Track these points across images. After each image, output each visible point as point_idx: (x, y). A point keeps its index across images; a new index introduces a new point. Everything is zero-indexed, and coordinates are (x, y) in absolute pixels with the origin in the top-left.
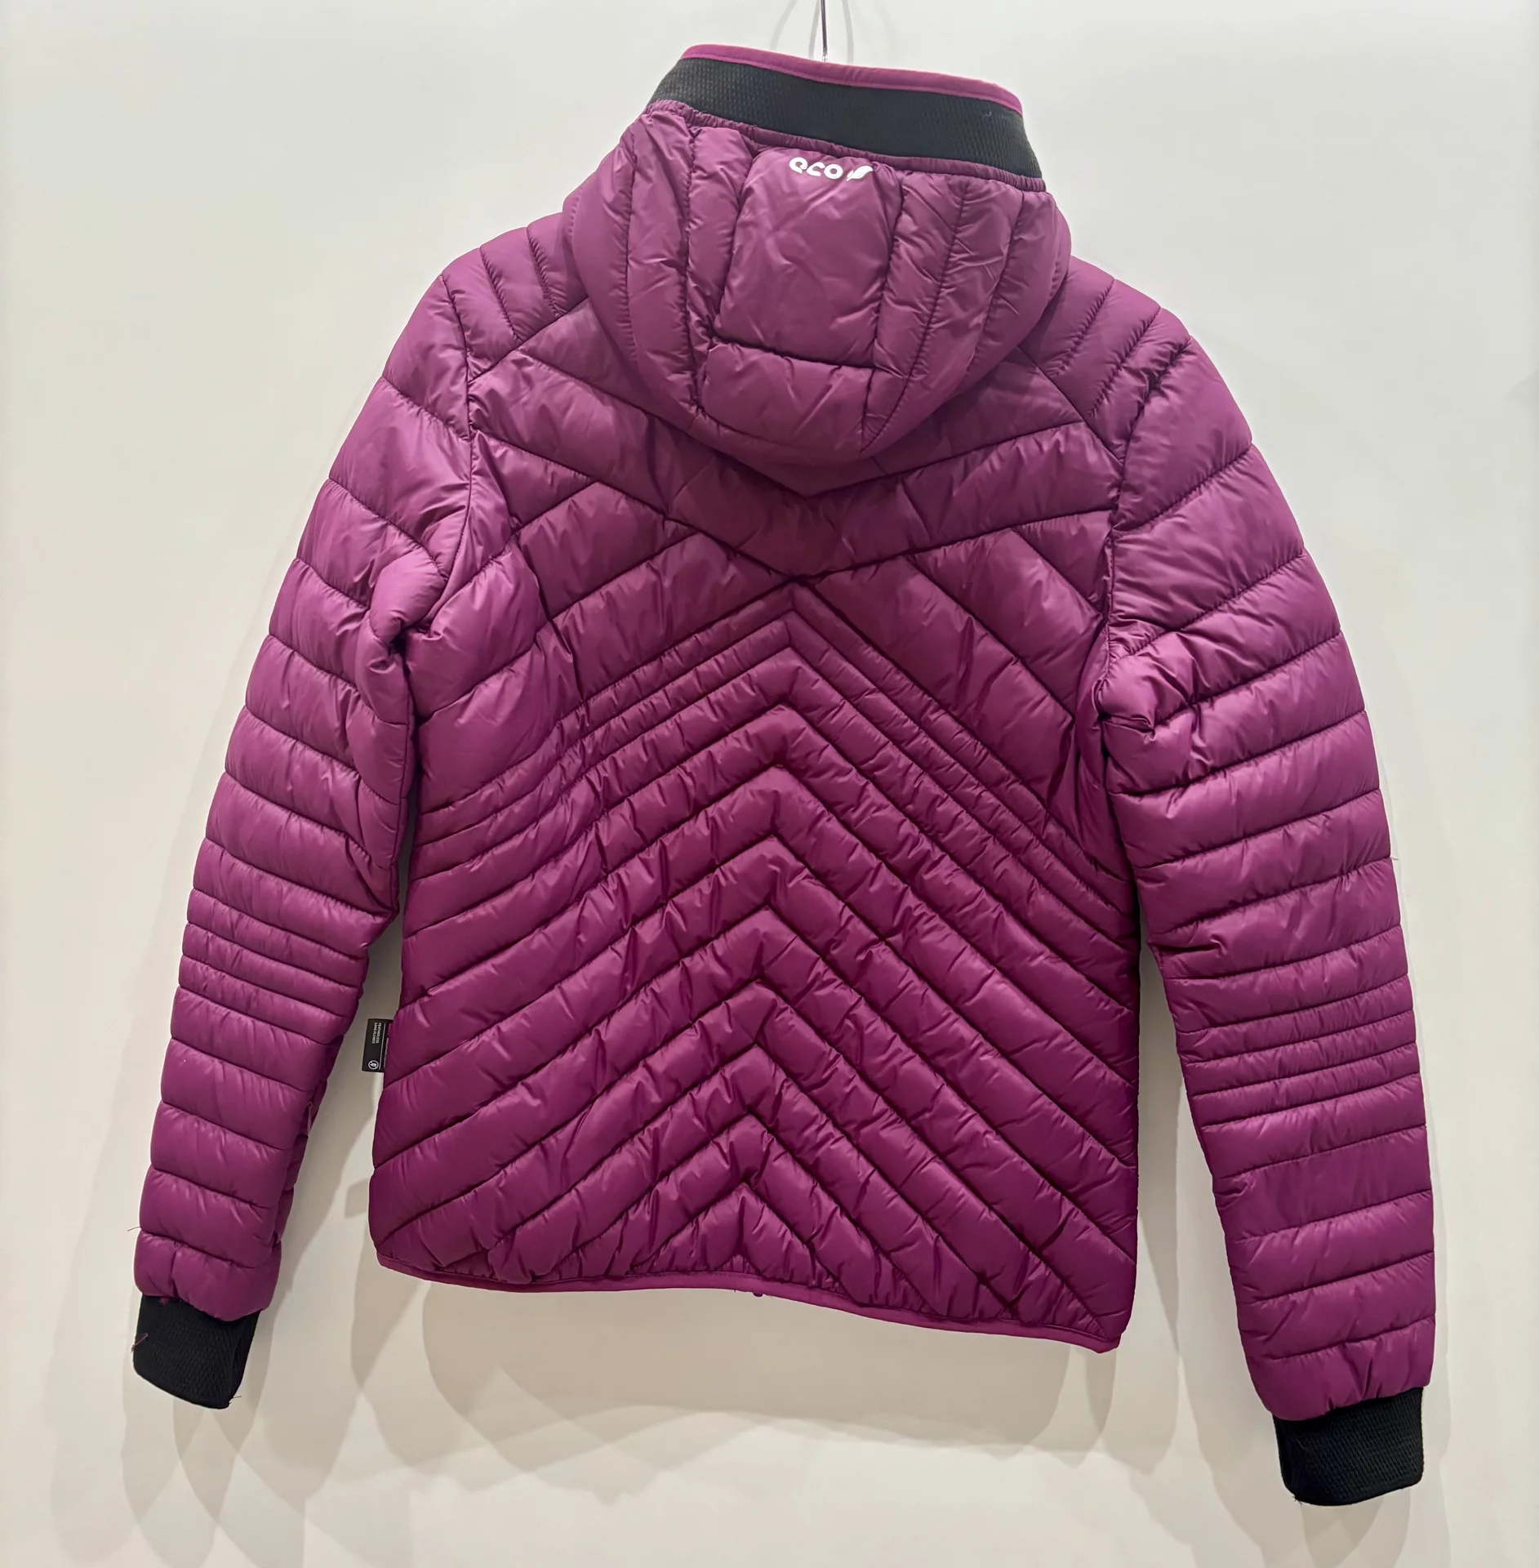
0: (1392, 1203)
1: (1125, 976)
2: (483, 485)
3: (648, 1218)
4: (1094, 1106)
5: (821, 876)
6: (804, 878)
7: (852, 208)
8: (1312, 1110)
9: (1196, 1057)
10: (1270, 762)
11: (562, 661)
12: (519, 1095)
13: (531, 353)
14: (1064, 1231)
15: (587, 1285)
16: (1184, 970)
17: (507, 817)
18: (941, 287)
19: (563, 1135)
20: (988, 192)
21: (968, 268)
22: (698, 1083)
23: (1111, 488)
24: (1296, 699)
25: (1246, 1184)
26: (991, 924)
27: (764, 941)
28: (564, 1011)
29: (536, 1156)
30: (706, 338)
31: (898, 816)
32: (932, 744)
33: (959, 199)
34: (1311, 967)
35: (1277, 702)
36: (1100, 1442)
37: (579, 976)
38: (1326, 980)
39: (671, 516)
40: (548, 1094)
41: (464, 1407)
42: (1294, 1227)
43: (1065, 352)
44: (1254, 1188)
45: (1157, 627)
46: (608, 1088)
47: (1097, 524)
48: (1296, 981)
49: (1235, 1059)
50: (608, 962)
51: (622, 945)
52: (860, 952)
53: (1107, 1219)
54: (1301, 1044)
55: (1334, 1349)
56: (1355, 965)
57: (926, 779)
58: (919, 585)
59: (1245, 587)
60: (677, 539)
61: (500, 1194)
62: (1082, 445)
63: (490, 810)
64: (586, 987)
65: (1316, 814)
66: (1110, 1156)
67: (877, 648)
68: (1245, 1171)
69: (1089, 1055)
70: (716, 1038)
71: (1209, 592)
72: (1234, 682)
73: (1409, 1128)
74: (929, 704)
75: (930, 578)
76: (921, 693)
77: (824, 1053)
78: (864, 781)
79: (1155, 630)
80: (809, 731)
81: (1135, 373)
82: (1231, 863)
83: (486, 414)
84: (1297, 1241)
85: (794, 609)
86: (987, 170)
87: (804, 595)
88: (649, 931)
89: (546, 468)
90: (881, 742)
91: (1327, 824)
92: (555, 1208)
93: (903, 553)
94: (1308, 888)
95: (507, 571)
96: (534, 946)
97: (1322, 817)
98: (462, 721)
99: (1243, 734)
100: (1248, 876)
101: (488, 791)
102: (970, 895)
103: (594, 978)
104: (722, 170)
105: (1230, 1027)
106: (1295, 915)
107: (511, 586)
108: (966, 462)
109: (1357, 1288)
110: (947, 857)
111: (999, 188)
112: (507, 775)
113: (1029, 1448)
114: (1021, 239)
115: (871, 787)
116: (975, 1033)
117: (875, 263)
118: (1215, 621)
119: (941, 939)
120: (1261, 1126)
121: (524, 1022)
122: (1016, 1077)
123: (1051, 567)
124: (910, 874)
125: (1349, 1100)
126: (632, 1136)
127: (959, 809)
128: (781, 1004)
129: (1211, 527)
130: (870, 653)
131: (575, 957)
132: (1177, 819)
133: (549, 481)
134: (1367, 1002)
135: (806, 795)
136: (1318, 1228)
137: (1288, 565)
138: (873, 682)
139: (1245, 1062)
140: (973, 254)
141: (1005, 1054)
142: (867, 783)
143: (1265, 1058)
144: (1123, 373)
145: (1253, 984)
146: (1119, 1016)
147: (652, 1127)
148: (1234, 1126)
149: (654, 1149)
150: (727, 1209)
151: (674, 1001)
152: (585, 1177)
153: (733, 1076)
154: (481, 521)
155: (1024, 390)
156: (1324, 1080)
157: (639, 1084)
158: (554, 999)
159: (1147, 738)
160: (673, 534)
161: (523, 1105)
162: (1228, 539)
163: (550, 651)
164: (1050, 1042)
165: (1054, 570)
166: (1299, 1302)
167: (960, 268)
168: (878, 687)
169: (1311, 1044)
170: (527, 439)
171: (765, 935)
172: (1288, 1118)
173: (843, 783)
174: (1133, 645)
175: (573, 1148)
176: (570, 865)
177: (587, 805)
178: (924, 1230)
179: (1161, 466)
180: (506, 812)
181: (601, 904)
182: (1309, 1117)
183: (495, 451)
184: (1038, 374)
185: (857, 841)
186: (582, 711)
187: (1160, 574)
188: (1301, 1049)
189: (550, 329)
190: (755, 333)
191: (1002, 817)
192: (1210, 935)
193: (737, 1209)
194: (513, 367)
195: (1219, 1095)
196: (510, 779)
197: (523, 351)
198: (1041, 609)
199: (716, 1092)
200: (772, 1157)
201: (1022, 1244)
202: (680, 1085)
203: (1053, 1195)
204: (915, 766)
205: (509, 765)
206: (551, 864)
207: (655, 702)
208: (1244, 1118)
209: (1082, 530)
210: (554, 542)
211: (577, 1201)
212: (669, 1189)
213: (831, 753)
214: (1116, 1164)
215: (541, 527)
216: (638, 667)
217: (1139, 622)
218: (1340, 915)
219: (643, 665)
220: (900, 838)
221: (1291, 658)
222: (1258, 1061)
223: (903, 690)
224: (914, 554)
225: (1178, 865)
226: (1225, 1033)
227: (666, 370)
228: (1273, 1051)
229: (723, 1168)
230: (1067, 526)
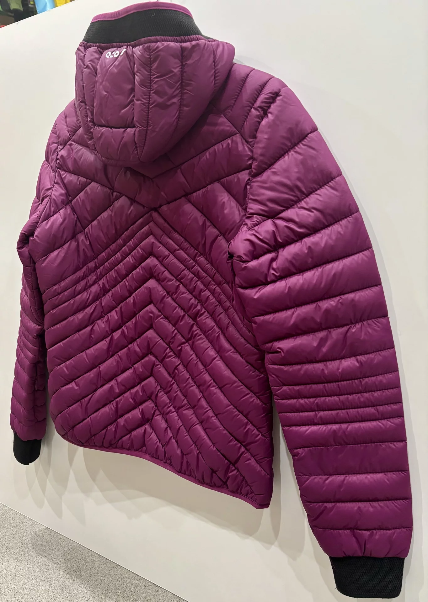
0: (383, 473)
1: (260, 362)
2: (57, 187)
3: (114, 430)
4: (249, 412)
5: (166, 318)
6: (161, 319)
7: (120, 67)
8: (335, 427)
9: (278, 398)
10: (308, 275)
11: (85, 245)
12: (73, 385)
13: (73, 141)
14: (241, 459)
15: (97, 448)
16: (271, 361)
17: (62, 296)
18: (150, 91)
19: (87, 399)
20: (158, 47)
21: (157, 81)
22: (133, 387)
23: (249, 159)
24: (323, 245)
25: (299, 453)
26: (216, 338)
27: (149, 340)
28: (85, 359)
29: (79, 405)
30: (92, 126)
31: (190, 296)
32: (199, 269)
33: (148, 53)
34: (333, 365)
35: (312, 247)
36: (276, 543)
37: (92, 348)
38: (340, 371)
39: (115, 190)
40: (81, 385)
41: (94, 479)
42: (328, 475)
43: (230, 106)
44: (304, 456)
45: (263, 217)
46: (102, 386)
47: (244, 176)
48: (323, 370)
49: (295, 400)
50: (103, 345)
51: (108, 339)
52: (178, 346)
53: (258, 457)
54: (330, 398)
55: (348, 531)
56: (357, 365)
57: (199, 282)
58: (188, 208)
59: (305, 196)
60: (117, 198)
61: (67, 415)
62: (237, 144)
63: (56, 294)
64: (93, 352)
65: (335, 296)
66: (258, 433)
67: (178, 233)
68: (300, 448)
69: (248, 391)
70: (137, 373)
71: (286, 200)
72: (296, 239)
73: (396, 441)
74: (197, 254)
75: (193, 205)
76: (194, 249)
77: (169, 381)
78: (178, 283)
79: (262, 219)
80: (159, 265)
81: (256, 109)
82: (286, 318)
83: (61, 164)
84: (327, 482)
85: (153, 221)
86: (156, 38)
87: (155, 215)
88: (117, 335)
89: (78, 179)
90: (182, 269)
91: (340, 301)
92: (84, 422)
93: (183, 196)
94: (332, 330)
95: (61, 215)
96: (75, 338)
97: (338, 298)
98: (43, 265)
99: (294, 261)
100: (294, 324)
101: (55, 287)
102: (211, 326)
103: (97, 349)
104: (90, 63)
105: (292, 387)
106: (322, 342)
107: (61, 220)
108: (199, 157)
109: (359, 507)
110: (206, 312)
111: (163, 45)
112: (62, 283)
113: (251, 538)
114: (186, 63)
115: (181, 286)
116: (211, 379)
117: (129, 87)
118: (290, 213)
119: (203, 342)
120: (307, 430)
121: (72, 362)
122: (222, 397)
123: (230, 196)
124: (195, 317)
125: (356, 425)
126: (110, 403)
127: (210, 294)
128: (158, 363)
129: (286, 171)
130: (176, 235)
131: (90, 342)
132: (258, 298)
133: (79, 183)
134: (367, 382)
135: (160, 288)
136: (338, 478)
137: (328, 185)
138: (179, 246)
139: (299, 402)
140: (158, 75)
141: (220, 388)
142: (179, 285)
143: (310, 402)
144: (253, 110)
145: (300, 370)
146: (258, 378)
147: (116, 400)
148: (294, 428)
149: (116, 407)
150: (141, 430)
151: (124, 358)
152: (93, 413)
153: (143, 386)
154: (54, 199)
155: (216, 124)
156: (342, 415)
157: (112, 385)
158: (82, 355)
159: (244, 265)
160: (115, 196)
161: (73, 388)
162: (294, 176)
163: (80, 241)
164: (232, 384)
165: (231, 197)
166: (328, 507)
167: (154, 81)
168: (180, 248)
169: (336, 398)
170: (72, 170)
171: (150, 338)
172: (321, 429)
173: (170, 284)
174: (249, 225)
175: (89, 404)
176: (88, 312)
177: (96, 292)
178: (194, 449)
179: (264, 148)
180: (62, 294)
181: (101, 325)
182: (332, 429)
183: (63, 175)
184: (222, 117)
185: (177, 305)
186: (96, 260)
187: (263, 194)
188: (329, 400)
189: (78, 132)
190: (102, 122)
191: (221, 297)
192: (277, 347)
193: (143, 431)
194: (69, 147)
195: (288, 414)
196: (63, 284)
197: (72, 141)
198: (224, 213)
199: (137, 391)
200: (155, 415)
201: (226, 461)
202: (127, 387)
203: (236, 444)
204: (195, 277)
205: (62, 279)
206: (81, 312)
207: (117, 256)
208: (300, 426)
209: (238, 179)
210: (80, 204)
211: (90, 421)
212: (121, 421)
213: (166, 273)
214: (260, 436)
215: (77, 199)
216: (111, 245)
217: (255, 216)
218: (348, 342)
219: (112, 244)
220: (190, 305)
221: (326, 227)
222: (306, 402)
223: (188, 248)
224: (187, 195)
225: (262, 318)
226: (289, 389)
227: (88, 140)
228: (314, 399)
229: (139, 416)
230: (233, 178)
